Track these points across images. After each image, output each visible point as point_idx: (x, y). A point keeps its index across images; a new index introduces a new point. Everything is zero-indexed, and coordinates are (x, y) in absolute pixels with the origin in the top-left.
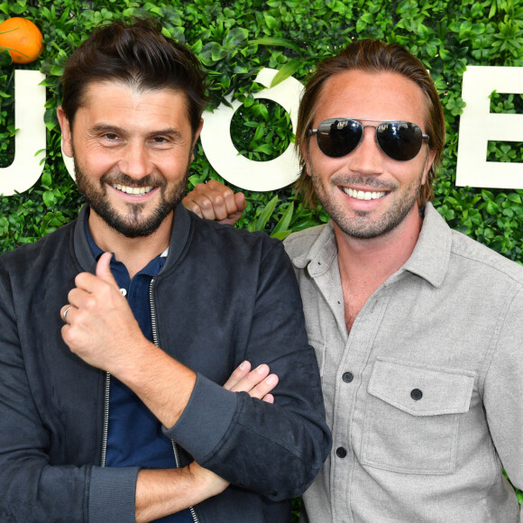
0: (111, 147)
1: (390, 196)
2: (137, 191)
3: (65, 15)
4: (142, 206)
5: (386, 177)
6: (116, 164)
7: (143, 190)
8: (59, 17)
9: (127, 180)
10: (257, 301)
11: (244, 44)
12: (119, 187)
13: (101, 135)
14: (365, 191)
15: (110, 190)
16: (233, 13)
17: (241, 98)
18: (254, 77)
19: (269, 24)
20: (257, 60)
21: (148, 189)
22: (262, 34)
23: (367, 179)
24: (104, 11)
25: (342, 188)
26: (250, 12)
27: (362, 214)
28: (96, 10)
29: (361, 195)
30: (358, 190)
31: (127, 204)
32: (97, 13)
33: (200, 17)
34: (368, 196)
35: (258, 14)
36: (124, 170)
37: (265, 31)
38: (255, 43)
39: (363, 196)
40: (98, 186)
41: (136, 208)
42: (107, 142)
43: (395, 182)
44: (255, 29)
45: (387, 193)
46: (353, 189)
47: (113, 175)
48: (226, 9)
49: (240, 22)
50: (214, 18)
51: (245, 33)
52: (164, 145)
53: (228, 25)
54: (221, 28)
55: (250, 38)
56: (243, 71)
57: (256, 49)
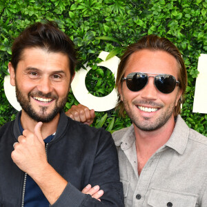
0: (34, 79)
1: (160, 110)
2: (45, 100)
3: (8, 21)
4: (47, 108)
5: (158, 101)
6: (36, 87)
7: (47, 100)
8: (4, 22)
9: (41, 94)
10: (95, 158)
11: (93, 39)
12: (37, 98)
13: (29, 73)
14: (148, 107)
15: (32, 99)
16: (88, 24)
17: (91, 65)
18: (98, 55)
19: (106, 30)
20: (99, 47)
21: (50, 100)
22: (102, 35)
23: (150, 102)
24: (26, 20)
25: (137, 106)
26: (97, 23)
27: (146, 119)
28: (22, 19)
29: (146, 109)
30: (145, 107)
31: (40, 106)
32: (23, 21)
33: (73, 25)
34: (150, 110)
35: (101, 24)
36: (40, 90)
37: (104, 33)
38: (99, 39)
39: (147, 110)
40: (27, 97)
41: (44, 109)
42: (32, 76)
43: (162, 103)
44: (99, 32)
45: (159, 109)
46: (143, 106)
47: (34, 92)
48: (85, 22)
49: (92, 28)
50: (79, 26)
51: (94, 33)
52: (58, 79)
53: (86, 30)
54: (83, 31)
55: (96, 36)
56: (92, 52)
57: (99, 42)
